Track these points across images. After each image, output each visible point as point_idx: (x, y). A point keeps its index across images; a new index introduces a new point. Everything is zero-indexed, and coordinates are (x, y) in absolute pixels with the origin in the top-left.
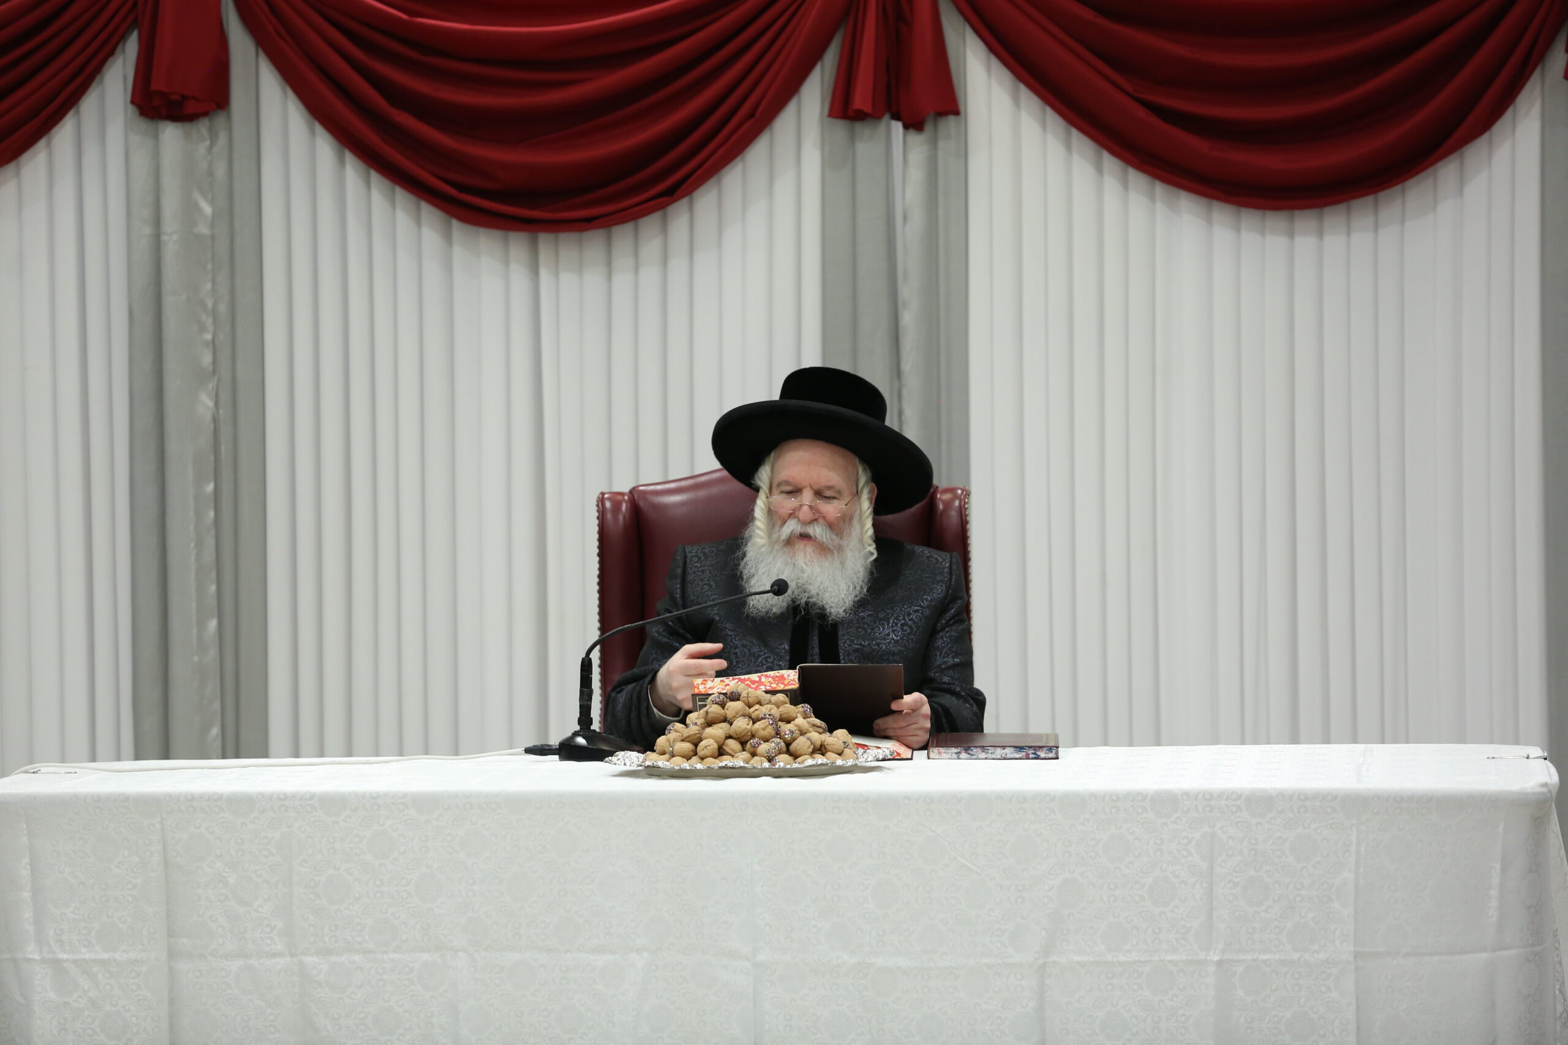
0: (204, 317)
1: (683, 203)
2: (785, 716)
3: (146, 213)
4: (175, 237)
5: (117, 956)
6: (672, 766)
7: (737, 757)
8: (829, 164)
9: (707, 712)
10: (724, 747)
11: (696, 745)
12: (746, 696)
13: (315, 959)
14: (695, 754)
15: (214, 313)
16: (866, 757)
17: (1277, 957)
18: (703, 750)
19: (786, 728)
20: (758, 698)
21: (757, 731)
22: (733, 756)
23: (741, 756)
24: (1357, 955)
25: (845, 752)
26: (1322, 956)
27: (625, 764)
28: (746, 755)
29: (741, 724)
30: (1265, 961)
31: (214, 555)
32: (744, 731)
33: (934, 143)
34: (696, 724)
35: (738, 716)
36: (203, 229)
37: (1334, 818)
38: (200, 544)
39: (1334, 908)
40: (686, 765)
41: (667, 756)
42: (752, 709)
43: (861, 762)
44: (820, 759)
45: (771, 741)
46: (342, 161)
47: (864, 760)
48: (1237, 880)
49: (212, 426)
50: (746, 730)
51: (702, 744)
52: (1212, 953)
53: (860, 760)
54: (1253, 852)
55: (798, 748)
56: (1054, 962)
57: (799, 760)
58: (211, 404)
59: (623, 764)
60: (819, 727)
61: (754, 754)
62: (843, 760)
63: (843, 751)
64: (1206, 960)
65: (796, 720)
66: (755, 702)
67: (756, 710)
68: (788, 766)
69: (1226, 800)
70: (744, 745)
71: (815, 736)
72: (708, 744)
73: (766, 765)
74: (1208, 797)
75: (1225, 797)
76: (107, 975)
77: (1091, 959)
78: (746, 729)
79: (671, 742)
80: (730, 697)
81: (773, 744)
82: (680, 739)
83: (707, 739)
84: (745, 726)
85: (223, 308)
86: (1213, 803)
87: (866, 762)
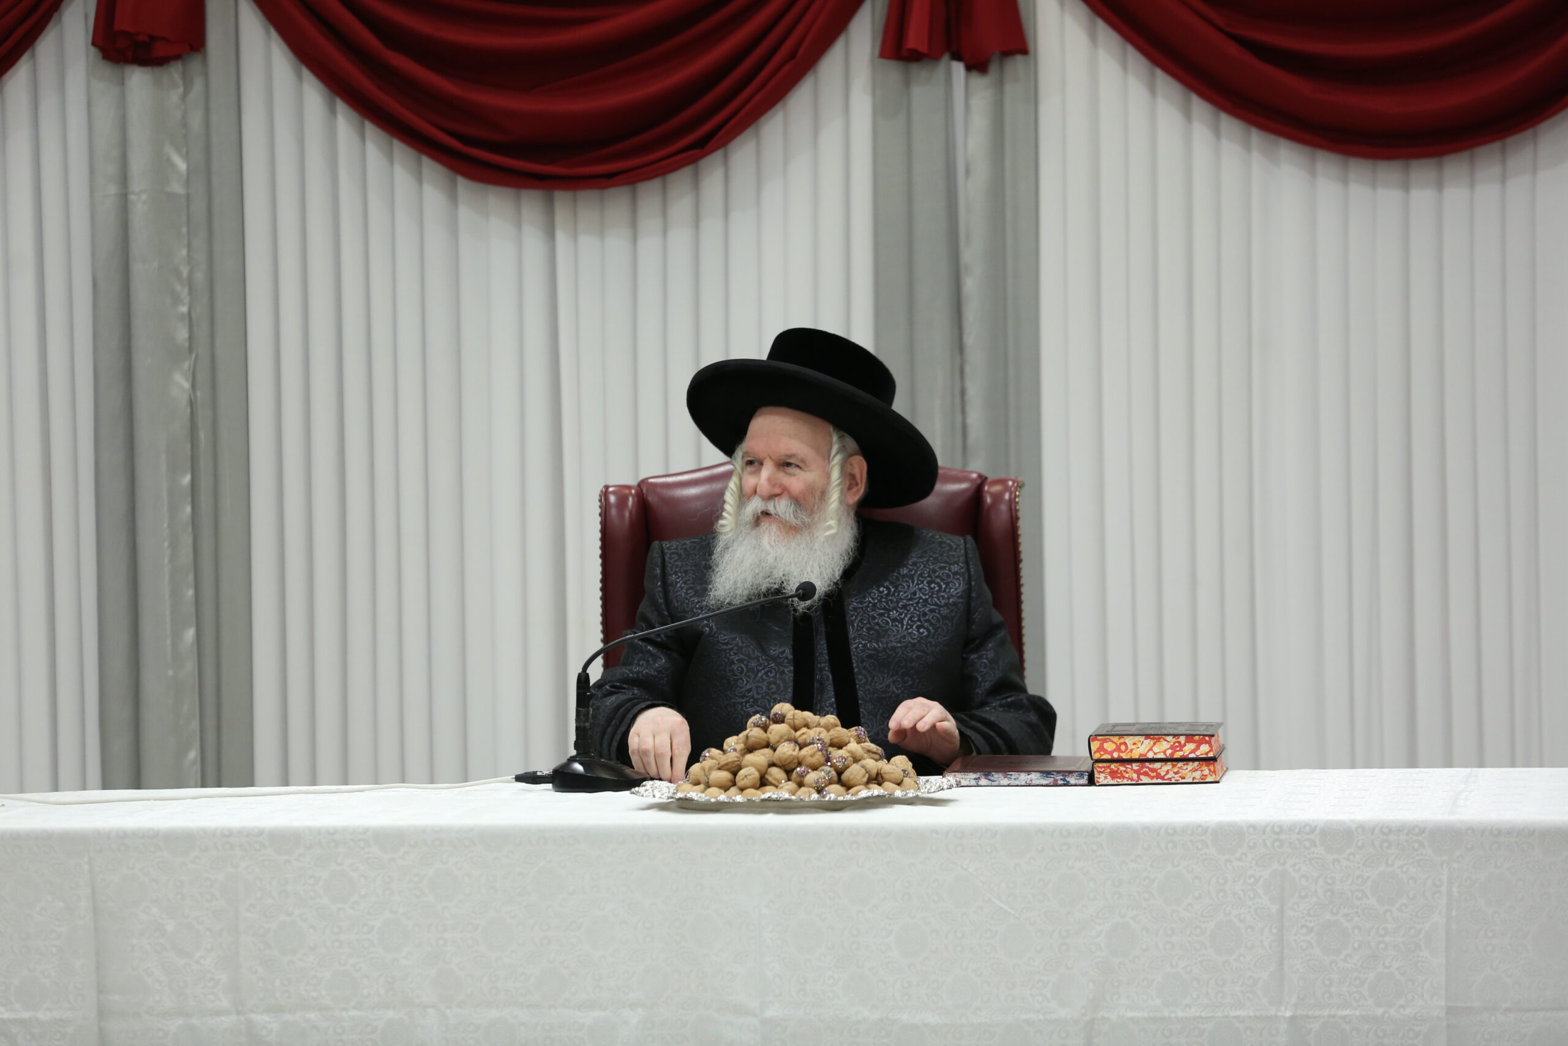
0: (178, 287)
1: (717, 156)
2: (835, 740)
3: (112, 169)
4: (144, 197)
5: (40, 1015)
6: (707, 798)
7: (781, 788)
8: (878, 111)
9: (747, 737)
10: (767, 777)
11: (735, 774)
12: (792, 718)
13: (266, 1018)
14: (734, 784)
15: (190, 282)
16: (928, 787)
17: (1357, 1013)
18: (743, 779)
19: (836, 754)
20: (805, 720)
21: (804, 757)
22: (777, 787)
23: (787, 787)
24: (1449, 1011)
25: (904, 782)
26: (1408, 1011)
27: (654, 796)
28: (791, 785)
29: (786, 750)
30: (1344, 1018)
31: (191, 556)
32: (789, 758)
33: (1000, 86)
34: (735, 750)
35: (783, 740)
36: (177, 188)
37: (1421, 855)
38: (174, 545)
39: (1423, 957)
40: (723, 797)
41: (702, 786)
42: (798, 733)
43: (923, 793)
44: (876, 791)
45: (820, 769)
46: (333, 111)
47: (926, 790)
48: (1311, 925)
49: (189, 410)
50: (792, 757)
51: (742, 773)
52: (1283, 1008)
53: (922, 791)
54: (1329, 893)
55: (851, 777)
56: (1103, 1018)
57: (852, 791)
58: (187, 385)
59: (652, 796)
60: (875, 753)
61: (800, 785)
62: (903, 791)
63: (902, 781)
64: (1276, 1016)
65: (849, 745)
66: (802, 725)
67: (803, 734)
68: (841, 798)
69: (1299, 833)
70: (790, 774)
71: (871, 764)
72: (748, 773)
73: (815, 796)
74: (1277, 829)
75: (1297, 831)
76: (28, 1037)
77: (1146, 1015)
78: (791, 755)
79: (707, 770)
80: (773, 719)
81: (823, 773)
82: (716, 768)
83: (746, 766)
84: (790, 752)
85: (200, 276)
86: (1283, 837)
87: (928, 793)
